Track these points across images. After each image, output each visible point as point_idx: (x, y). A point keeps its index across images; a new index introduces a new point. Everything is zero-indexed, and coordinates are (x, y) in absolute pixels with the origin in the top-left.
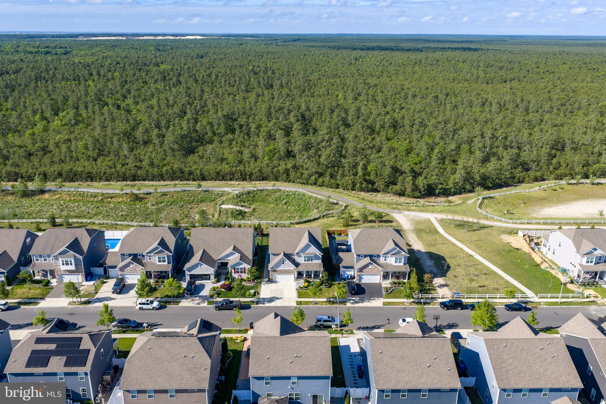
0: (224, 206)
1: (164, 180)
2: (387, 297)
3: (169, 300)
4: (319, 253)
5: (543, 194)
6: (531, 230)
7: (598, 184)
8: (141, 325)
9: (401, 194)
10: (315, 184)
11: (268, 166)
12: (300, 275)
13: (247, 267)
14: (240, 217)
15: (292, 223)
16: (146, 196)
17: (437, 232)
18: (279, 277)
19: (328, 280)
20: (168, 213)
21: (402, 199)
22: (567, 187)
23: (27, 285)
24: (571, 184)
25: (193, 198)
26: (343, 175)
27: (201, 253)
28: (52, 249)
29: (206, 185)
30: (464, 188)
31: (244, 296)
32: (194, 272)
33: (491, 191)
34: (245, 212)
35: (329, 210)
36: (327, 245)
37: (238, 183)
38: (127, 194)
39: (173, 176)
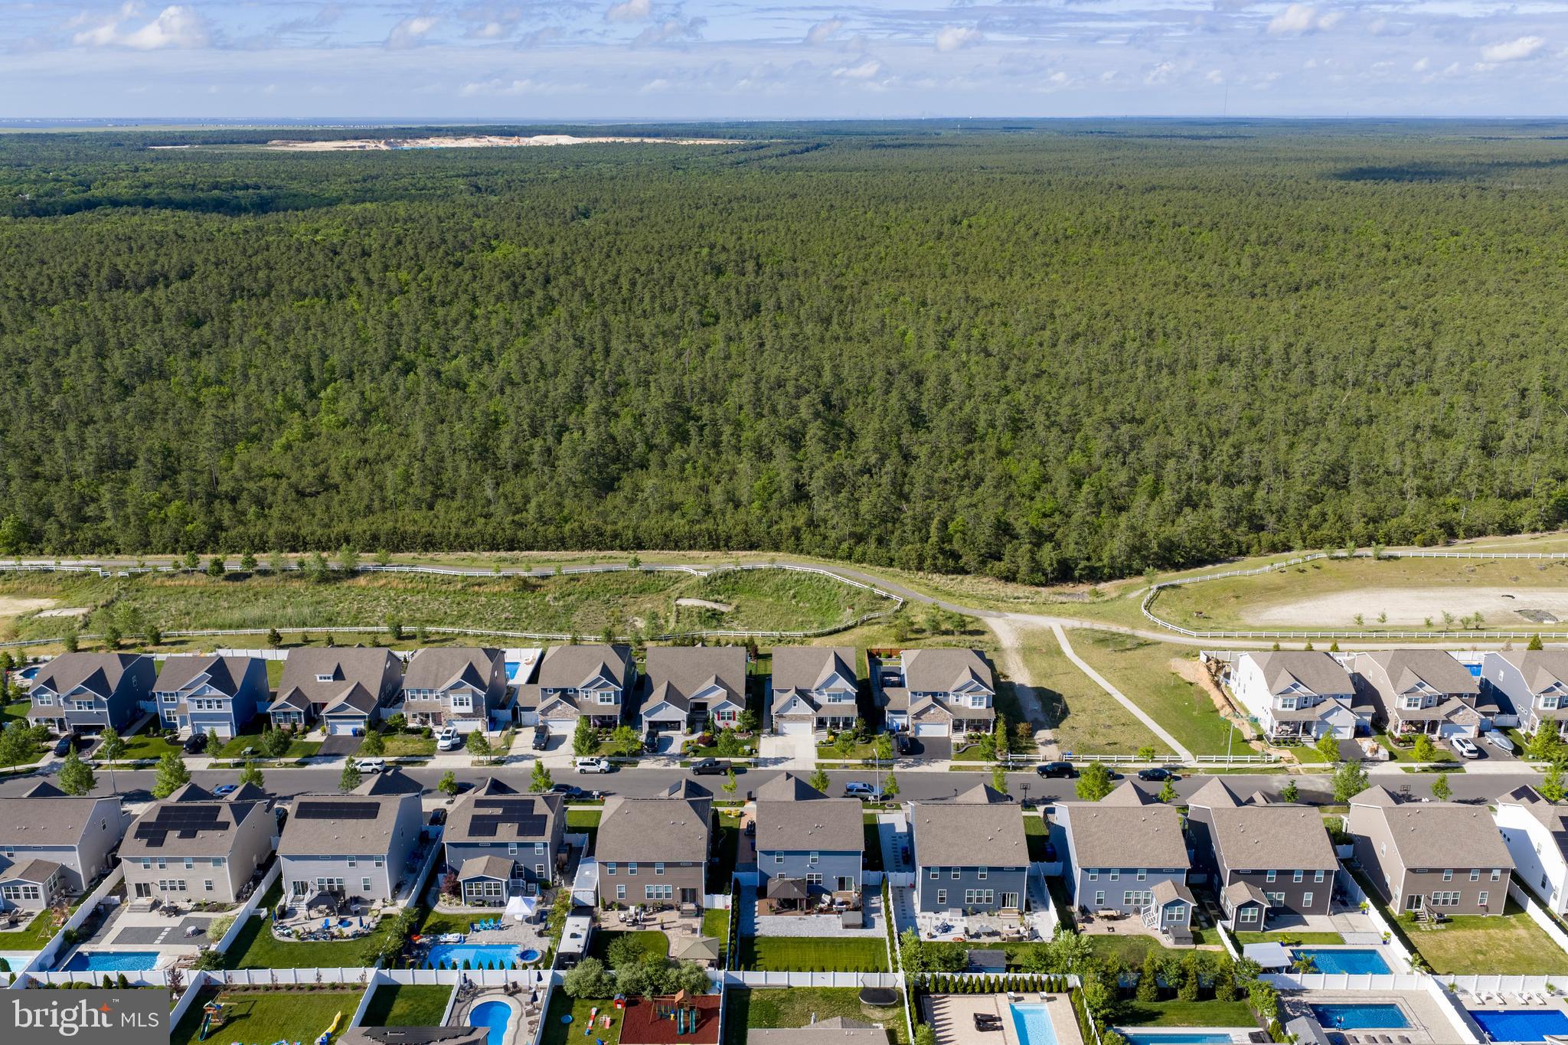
0: (683, 602)
1: (566, 549)
2: (957, 759)
3: (622, 759)
4: (851, 689)
5: (1278, 579)
6: (1225, 650)
7: (1390, 558)
8: (589, 794)
9: (1010, 578)
10: (849, 557)
11: (760, 521)
12: (821, 723)
13: (739, 709)
14: (715, 623)
15: (806, 636)
16: (540, 582)
17: (1059, 652)
18: (787, 727)
19: (865, 731)
20: (586, 615)
21: (1011, 589)
22: (1327, 565)
23: (399, 736)
24: (1337, 558)
25: (625, 586)
26: (903, 542)
27: (664, 686)
28: (436, 681)
29: (649, 558)
30: (1130, 567)
31: (735, 754)
32: (656, 718)
33: (1183, 572)
34: (723, 613)
35: (872, 611)
36: (867, 674)
37: (704, 554)
38: (508, 577)
39: (585, 541)
